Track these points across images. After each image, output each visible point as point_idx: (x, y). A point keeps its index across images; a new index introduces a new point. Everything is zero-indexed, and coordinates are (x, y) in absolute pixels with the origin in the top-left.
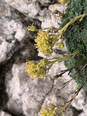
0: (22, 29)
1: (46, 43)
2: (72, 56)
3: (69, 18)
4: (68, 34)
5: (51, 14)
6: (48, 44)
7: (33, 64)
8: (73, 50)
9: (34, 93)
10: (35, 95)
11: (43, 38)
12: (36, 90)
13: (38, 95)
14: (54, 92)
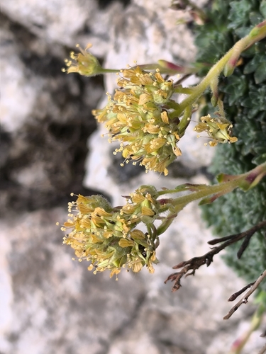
0: (21, 84)
1: (158, 120)
2: (252, 179)
3: (232, 26)
4: (232, 89)
5: (146, 22)
6: (166, 125)
7: (99, 210)
8: (250, 156)
9: (67, 329)
10: (72, 335)
11: (143, 99)
12: (75, 317)
13: (82, 337)
14: (146, 322)
